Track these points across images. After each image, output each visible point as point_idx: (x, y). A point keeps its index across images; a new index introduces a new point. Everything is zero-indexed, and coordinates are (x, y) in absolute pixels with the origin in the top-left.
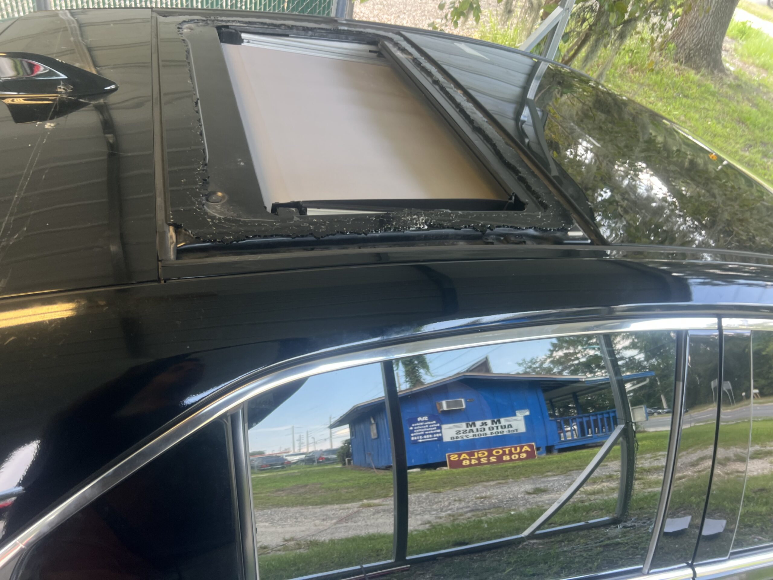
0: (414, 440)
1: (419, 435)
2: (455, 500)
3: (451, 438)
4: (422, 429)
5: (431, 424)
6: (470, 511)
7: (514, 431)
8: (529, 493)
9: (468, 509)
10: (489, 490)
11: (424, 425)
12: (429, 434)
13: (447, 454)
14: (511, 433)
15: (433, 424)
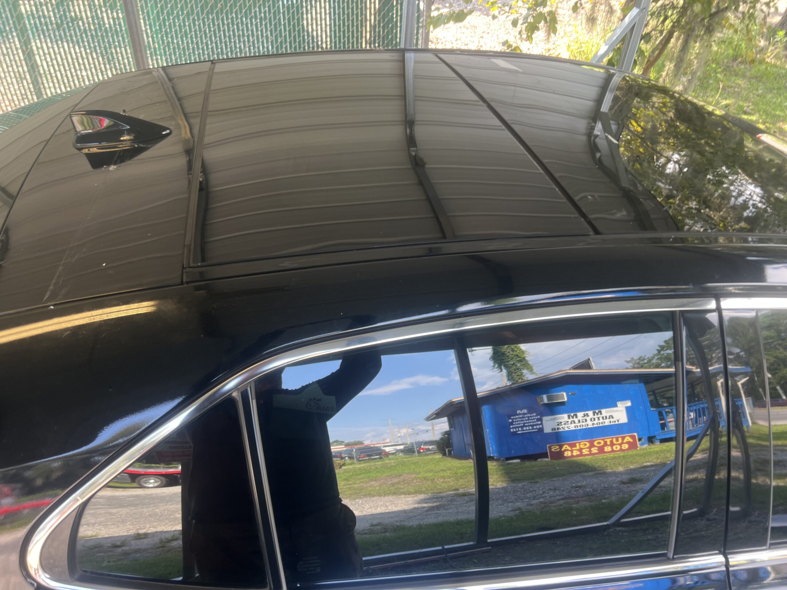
0: (514, 432)
1: (518, 427)
2: (550, 489)
3: (552, 429)
4: (522, 421)
5: (531, 417)
6: (562, 499)
7: (615, 422)
8: (624, 483)
9: (562, 497)
10: (586, 480)
11: (523, 417)
12: (529, 426)
13: (548, 446)
14: (612, 424)
15: (533, 416)
